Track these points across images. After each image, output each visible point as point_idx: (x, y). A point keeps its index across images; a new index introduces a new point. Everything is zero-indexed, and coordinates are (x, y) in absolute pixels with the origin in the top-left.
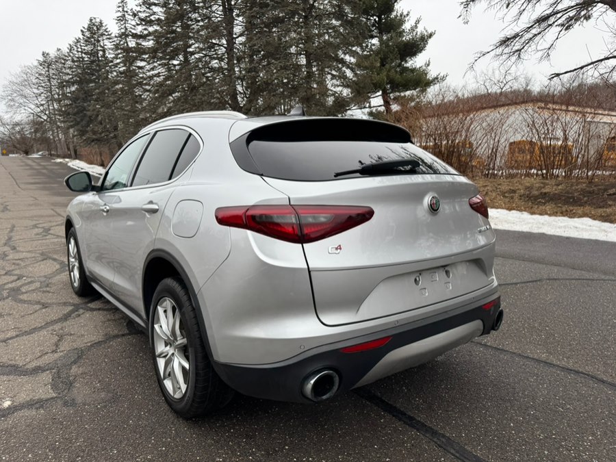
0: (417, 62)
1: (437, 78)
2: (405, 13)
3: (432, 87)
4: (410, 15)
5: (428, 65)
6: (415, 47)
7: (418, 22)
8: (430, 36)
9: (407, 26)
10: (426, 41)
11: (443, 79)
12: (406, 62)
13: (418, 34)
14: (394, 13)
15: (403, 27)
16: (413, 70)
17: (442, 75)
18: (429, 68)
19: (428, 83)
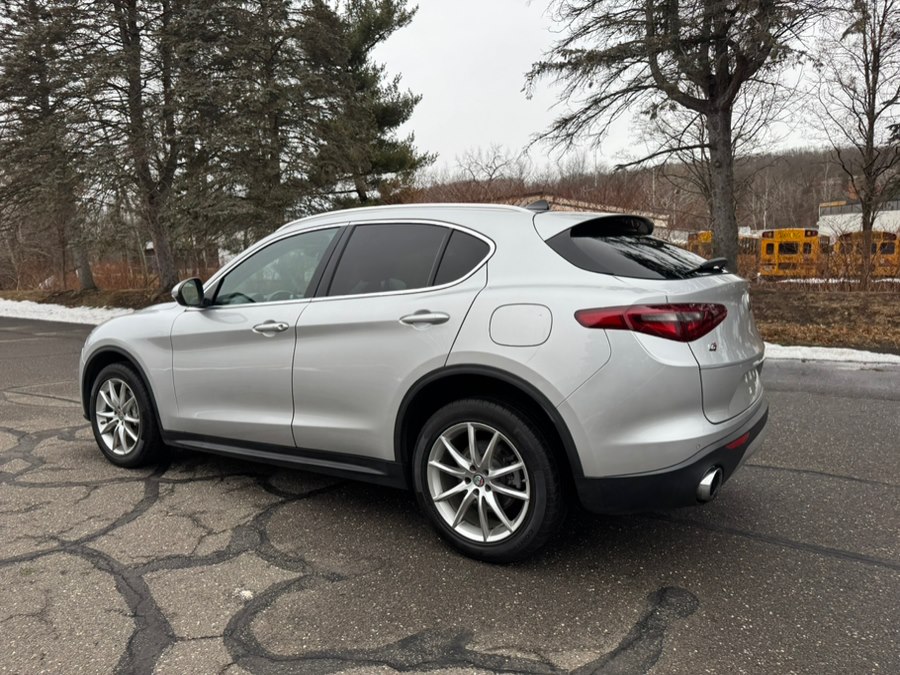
0: (398, 134)
1: (424, 158)
2: (379, 67)
3: (419, 170)
4: (386, 69)
5: (412, 140)
6: (396, 113)
7: (397, 80)
8: (416, 101)
9: (383, 84)
10: (411, 107)
11: (433, 159)
12: (383, 133)
13: (401, 96)
14: (365, 66)
15: (378, 86)
16: (394, 145)
17: (430, 154)
18: (413, 143)
19: (415, 164)
